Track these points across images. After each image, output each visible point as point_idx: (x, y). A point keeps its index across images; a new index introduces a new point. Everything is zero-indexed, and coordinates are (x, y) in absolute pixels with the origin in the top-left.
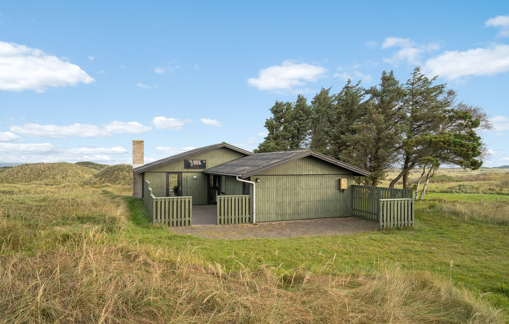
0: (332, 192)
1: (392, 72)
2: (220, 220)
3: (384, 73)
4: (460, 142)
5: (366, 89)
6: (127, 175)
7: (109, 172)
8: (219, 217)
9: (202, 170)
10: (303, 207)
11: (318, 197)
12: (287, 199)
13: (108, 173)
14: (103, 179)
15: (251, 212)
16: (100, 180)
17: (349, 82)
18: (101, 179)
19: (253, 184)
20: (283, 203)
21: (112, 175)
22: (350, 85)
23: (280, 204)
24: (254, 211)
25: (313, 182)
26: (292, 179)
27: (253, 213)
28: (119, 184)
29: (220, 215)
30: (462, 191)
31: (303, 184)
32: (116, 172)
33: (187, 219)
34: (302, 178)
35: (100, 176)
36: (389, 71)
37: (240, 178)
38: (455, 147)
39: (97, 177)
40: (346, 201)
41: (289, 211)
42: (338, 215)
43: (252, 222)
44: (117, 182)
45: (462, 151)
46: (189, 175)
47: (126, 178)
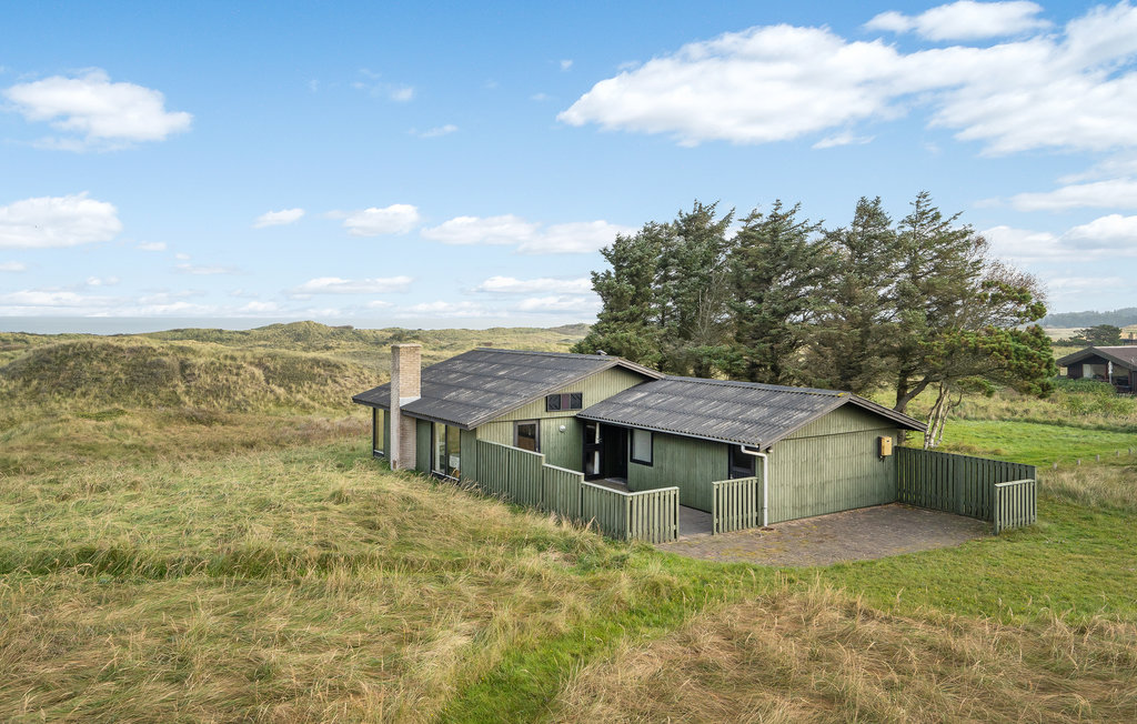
0: (868, 461)
1: (877, 201)
2: (718, 525)
3: (863, 200)
4: (1025, 350)
5: (829, 230)
6: (104, 369)
7: (48, 362)
8: (715, 521)
9: (574, 413)
10: (829, 492)
11: (849, 473)
12: (808, 479)
13: (46, 366)
14: (35, 383)
15: (759, 508)
16: (24, 386)
17: (778, 205)
18: (27, 383)
19: (762, 458)
20: (802, 487)
21: (60, 371)
22: (780, 212)
23: (798, 489)
24: (766, 506)
25: (841, 447)
26: (814, 444)
27: (763, 508)
28: (84, 394)
29: (718, 517)
30: (960, 415)
31: (829, 452)
32: (72, 363)
33: (673, 527)
34: (829, 441)
35: (22, 373)
36: (873, 198)
37: (747, 448)
38: (1018, 359)
39: (13, 378)
40: (886, 475)
41: (810, 500)
42: (877, 501)
43: (762, 524)
44: (78, 391)
45: (1031, 367)
46: (553, 423)
47: (104, 378)
